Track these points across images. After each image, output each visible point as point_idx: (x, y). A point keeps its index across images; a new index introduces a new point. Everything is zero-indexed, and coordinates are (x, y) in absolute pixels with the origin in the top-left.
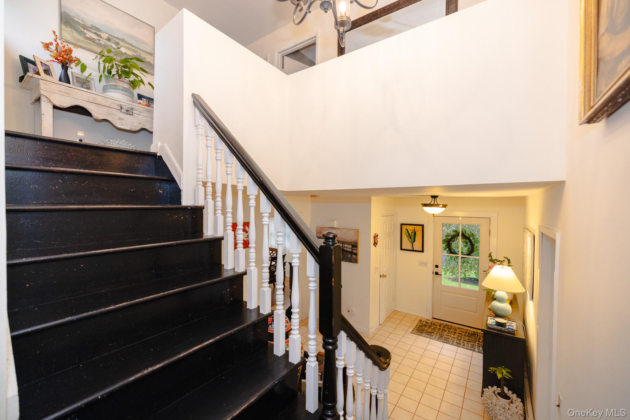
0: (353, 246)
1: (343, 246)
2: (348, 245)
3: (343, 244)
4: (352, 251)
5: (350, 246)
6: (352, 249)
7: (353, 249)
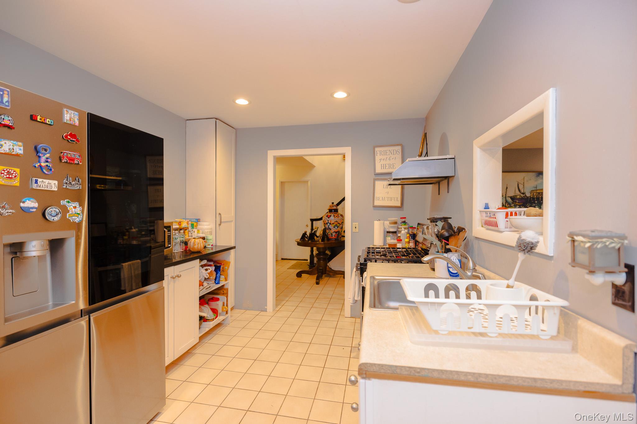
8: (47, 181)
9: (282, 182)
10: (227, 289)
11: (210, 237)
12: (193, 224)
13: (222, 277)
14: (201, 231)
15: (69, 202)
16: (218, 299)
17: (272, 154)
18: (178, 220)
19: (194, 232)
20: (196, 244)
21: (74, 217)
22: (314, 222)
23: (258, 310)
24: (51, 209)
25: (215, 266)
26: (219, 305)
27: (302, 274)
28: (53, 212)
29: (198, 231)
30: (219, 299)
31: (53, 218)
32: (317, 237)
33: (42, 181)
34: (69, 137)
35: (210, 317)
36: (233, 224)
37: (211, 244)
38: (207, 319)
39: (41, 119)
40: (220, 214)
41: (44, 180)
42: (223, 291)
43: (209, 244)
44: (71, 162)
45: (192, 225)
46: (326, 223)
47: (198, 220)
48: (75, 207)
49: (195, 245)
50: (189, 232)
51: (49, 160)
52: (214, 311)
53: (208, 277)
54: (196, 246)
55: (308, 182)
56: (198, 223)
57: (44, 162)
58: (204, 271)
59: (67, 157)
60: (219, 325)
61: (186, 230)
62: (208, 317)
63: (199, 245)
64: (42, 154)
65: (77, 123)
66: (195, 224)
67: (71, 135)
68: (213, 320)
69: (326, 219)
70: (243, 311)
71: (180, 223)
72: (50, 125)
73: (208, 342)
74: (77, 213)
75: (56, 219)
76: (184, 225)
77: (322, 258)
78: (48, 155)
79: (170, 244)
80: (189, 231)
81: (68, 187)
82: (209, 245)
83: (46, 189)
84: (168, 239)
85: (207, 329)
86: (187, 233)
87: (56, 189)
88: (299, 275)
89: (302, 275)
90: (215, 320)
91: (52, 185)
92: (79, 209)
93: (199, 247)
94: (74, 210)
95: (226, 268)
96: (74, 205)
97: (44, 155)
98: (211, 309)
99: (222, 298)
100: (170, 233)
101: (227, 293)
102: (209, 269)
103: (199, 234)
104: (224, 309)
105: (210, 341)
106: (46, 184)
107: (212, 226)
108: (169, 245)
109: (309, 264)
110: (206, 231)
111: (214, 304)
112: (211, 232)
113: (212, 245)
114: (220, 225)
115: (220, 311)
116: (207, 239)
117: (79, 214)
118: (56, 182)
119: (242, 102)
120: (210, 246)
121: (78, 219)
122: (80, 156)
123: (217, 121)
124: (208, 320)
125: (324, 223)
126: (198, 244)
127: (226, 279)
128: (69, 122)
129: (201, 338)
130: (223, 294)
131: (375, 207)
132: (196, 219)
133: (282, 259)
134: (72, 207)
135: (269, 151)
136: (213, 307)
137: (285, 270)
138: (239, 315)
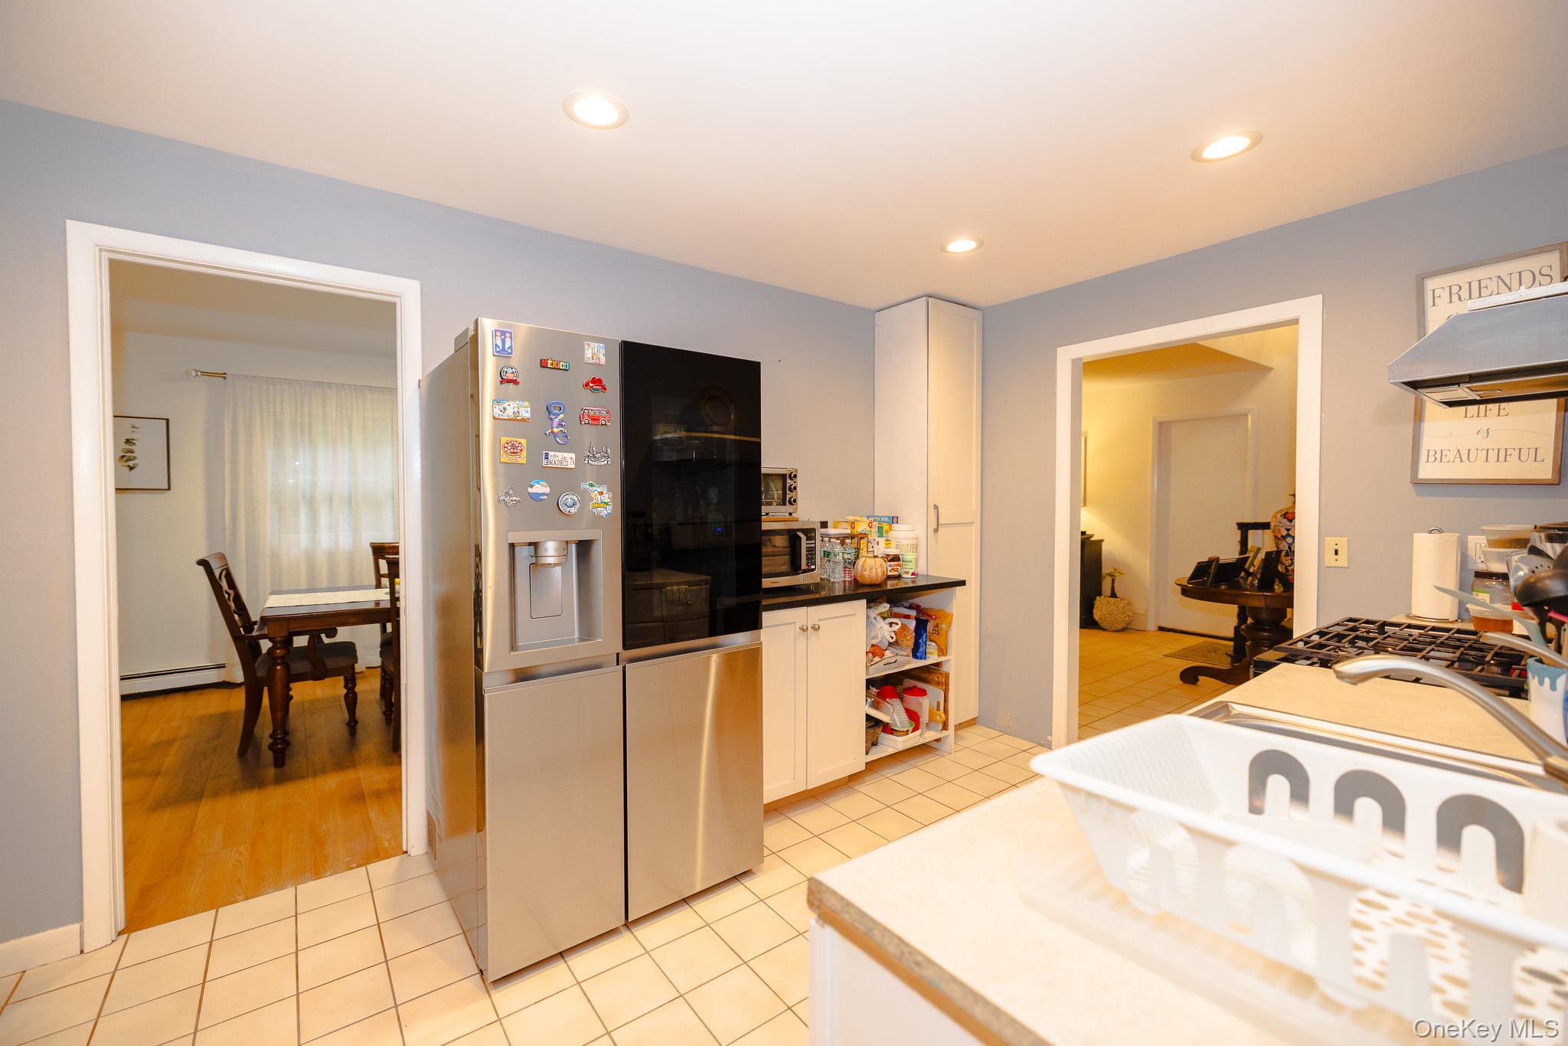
8: (560, 455)
9: (1161, 424)
10: (947, 675)
11: (909, 556)
12: (882, 527)
13: (932, 647)
14: (893, 544)
15: (592, 485)
16: (923, 693)
17: (1067, 356)
18: (851, 518)
19: (878, 544)
20: (868, 568)
21: (600, 509)
22: (1251, 533)
23: (1031, 740)
24: (567, 496)
25: (917, 619)
26: (924, 705)
27: (1200, 678)
28: (569, 500)
29: (888, 542)
30: (926, 691)
31: (568, 509)
32: (1249, 574)
33: (555, 456)
34: (591, 385)
35: (902, 727)
36: (975, 531)
37: (911, 571)
38: (892, 729)
39: (552, 364)
40: (936, 507)
41: (557, 454)
42: (938, 678)
43: (907, 570)
44: (594, 422)
45: (880, 529)
46: (1282, 536)
47: (894, 520)
48: (601, 493)
49: (866, 570)
50: (869, 544)
51: (564, 423)
52: (913, 716)
53: (894, 639)
54: (866, 573)
55: (1246, 415)
56: (894, 525)
57: (557, 428)
58: (886, 627)
59: (589, 416)
60: (924, 749)
61: (861, 538)
62: (897, 726)
63: (874, 571)
64: (555, 414)
65: (603, 360)
66: (886, 527)
67: (594, 381)
68: (907, 733)
69: (1279, 524)
70: (996, 733)
71: (853, 524)
72: (564, 370)
73: (894, 778)
74: (605, 503)
75: (573, 510)
76: (861, 528)
77: (1265, 638)
78: (562, 416)
79: (815, 564)
80: (868, 542)
81: (590, 462)
82: (907, 573)
83: (559, 466)
84: (807, 555)
85: (891, 751)
86: (865, 545)
87: (573, 467)
88: (1190, 676)
89: (1198, 680)
90: (911, 735)
91: (566, 459)
92: (607, 495)
93: (874, 574)
94: (599, 497)
95: (944, 626)
96: (599, 490)
97: (557, 415)
98: (906, 709)
99: (934, 693)
100: (815, 543)
101: (947, 684)
102: (897, 624)
103: (889, 548)
104: (938, 718)
105: (895, 778)
106: (560, 458)
107: (921, 532)
108: (813, 567)
109: (1231, 653)
110: (904, 542)
111: (913, 701)
112: (917, 545)
113: (913, 574)
114: (936, 530)
115: (924, 718)
116: (903, 561)
117: (607, 504)
118: (573, 455)
119: (961, 246)
120: (909, 576)
121: (605, 511)
122: (608, 412)
123: (930, 300)
124: (896, 731)
125: (1276, 537)
126: (872, 569)
127: (943, 651)
128: (591, 361)
129: (872, 767)
130: (938, 683)
131: (1421, 485)
132: (889, 517)
133: (1161, 629)
134: (596, 492)
135: (1059, 350)
136: (912, 707)
137: (1155, 659)
138: (982, 739)
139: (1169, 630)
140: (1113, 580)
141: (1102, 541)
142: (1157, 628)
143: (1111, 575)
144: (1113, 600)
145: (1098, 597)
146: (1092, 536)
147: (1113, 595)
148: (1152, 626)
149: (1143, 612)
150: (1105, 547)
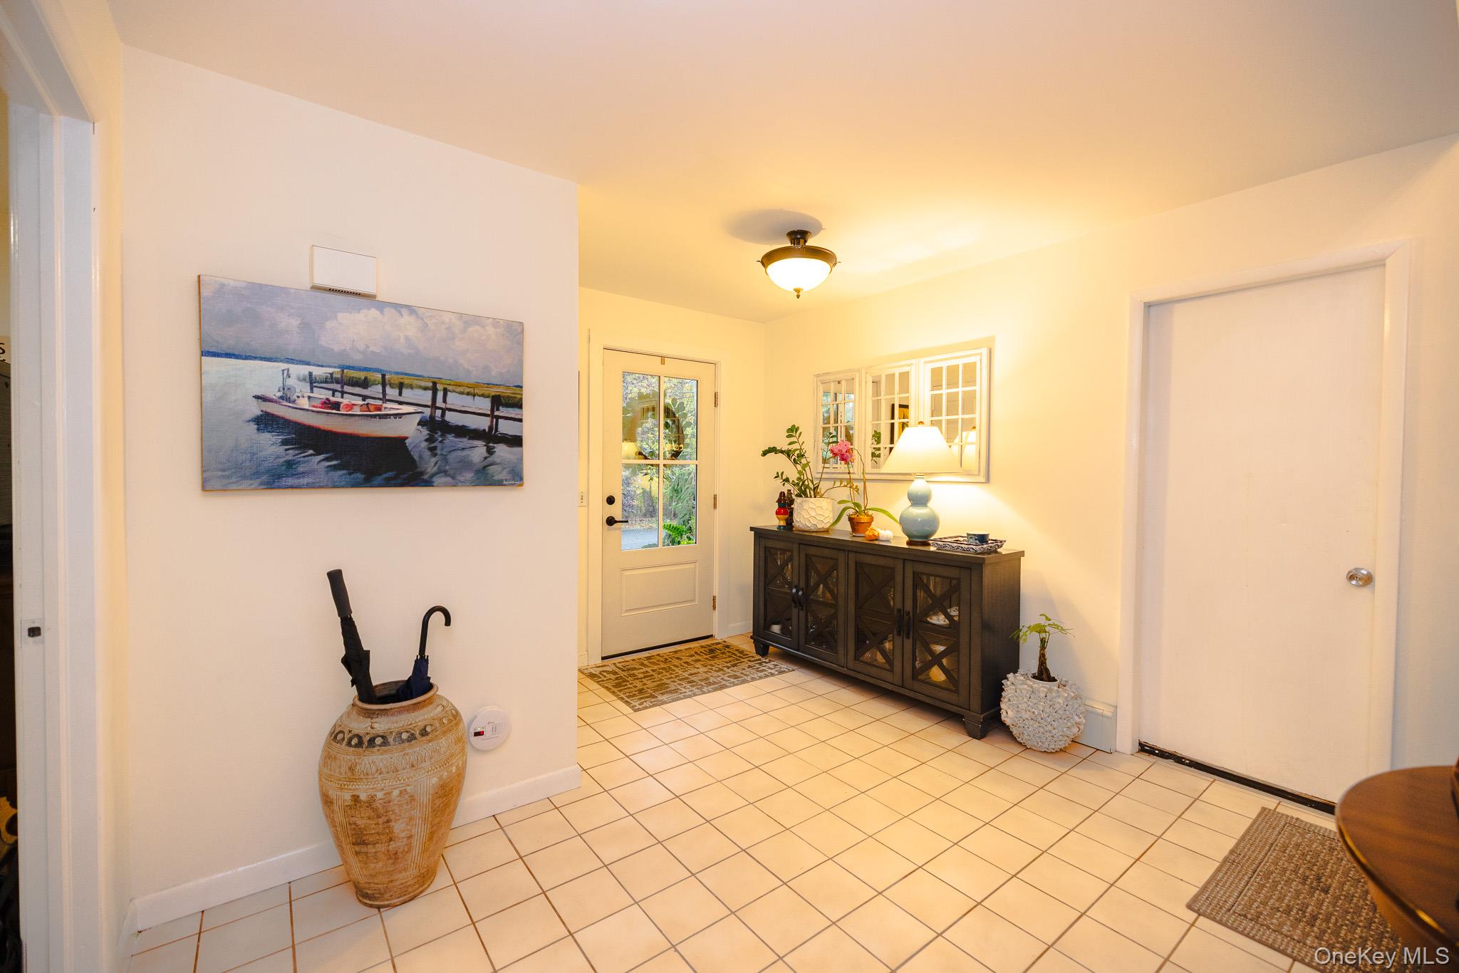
0: (497, 401)
1: (439, 403)
2: (470, 398)
3: (440, 395)
4: (491, 428)
5: (485, 405)
6: (492, 416)
7: (498, 417)
133: (1144, 748)
139: (1164, 755)
140: (1043, 642)
141: (1022, 553)
142: (1137, 747)
143: (1040, 629)
144: (1042, 686)
145: (1010, 676)
146: (1000, 543)
147: (1043, 674)
148: (1125, 743)
149: (1107, 712)
150: (1026, 566)
